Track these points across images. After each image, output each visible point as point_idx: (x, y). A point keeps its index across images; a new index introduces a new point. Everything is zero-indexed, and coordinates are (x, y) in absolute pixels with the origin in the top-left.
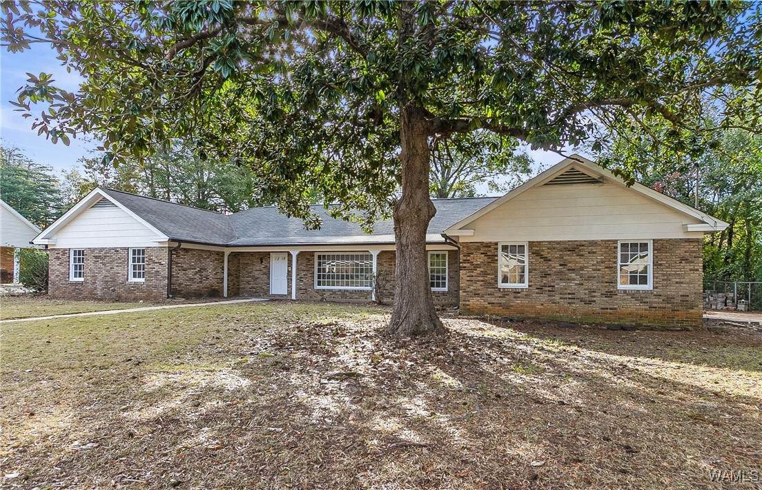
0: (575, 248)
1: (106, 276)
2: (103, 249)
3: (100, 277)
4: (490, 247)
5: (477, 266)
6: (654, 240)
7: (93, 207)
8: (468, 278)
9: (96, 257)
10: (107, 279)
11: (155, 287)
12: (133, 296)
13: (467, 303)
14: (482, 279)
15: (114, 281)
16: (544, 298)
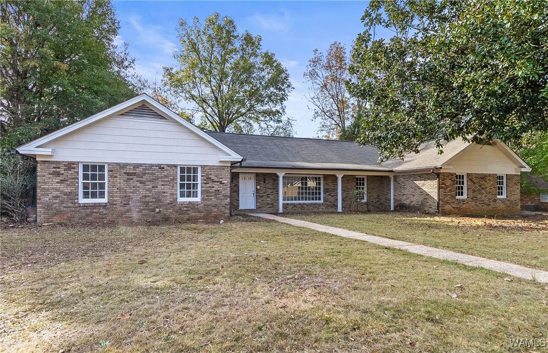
0: (483, 177)
1: (146, 196)
2: (141, 165)
3: (136, 197)
4: (453, 175)
5: (448, 187)
6: (506, 175)
7: (122, 115)
8: (444, 194)
9: (128, 174)
10: (147, 199)
11: (215, 206)
12: (186, 217)
13: (444, 208)
14: (450, 194)
15: (158, 200)
16: (473, 204)
